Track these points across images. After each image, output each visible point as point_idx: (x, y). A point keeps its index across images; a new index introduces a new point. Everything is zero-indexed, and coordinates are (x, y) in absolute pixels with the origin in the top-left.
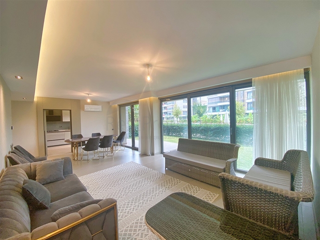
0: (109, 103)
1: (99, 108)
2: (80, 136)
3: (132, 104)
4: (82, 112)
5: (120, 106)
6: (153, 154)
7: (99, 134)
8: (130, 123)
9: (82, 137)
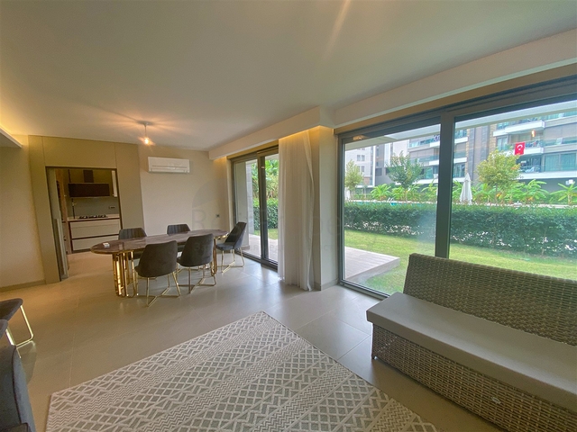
0: (206, 153)
1: (182, 165)
2: (139, 233)
3: (260, 155)
4: (143, 175)
5: (234, 161)
6: (317, 287)
7: (184, 229)
8: (256, 202)
9: (144, 235)
